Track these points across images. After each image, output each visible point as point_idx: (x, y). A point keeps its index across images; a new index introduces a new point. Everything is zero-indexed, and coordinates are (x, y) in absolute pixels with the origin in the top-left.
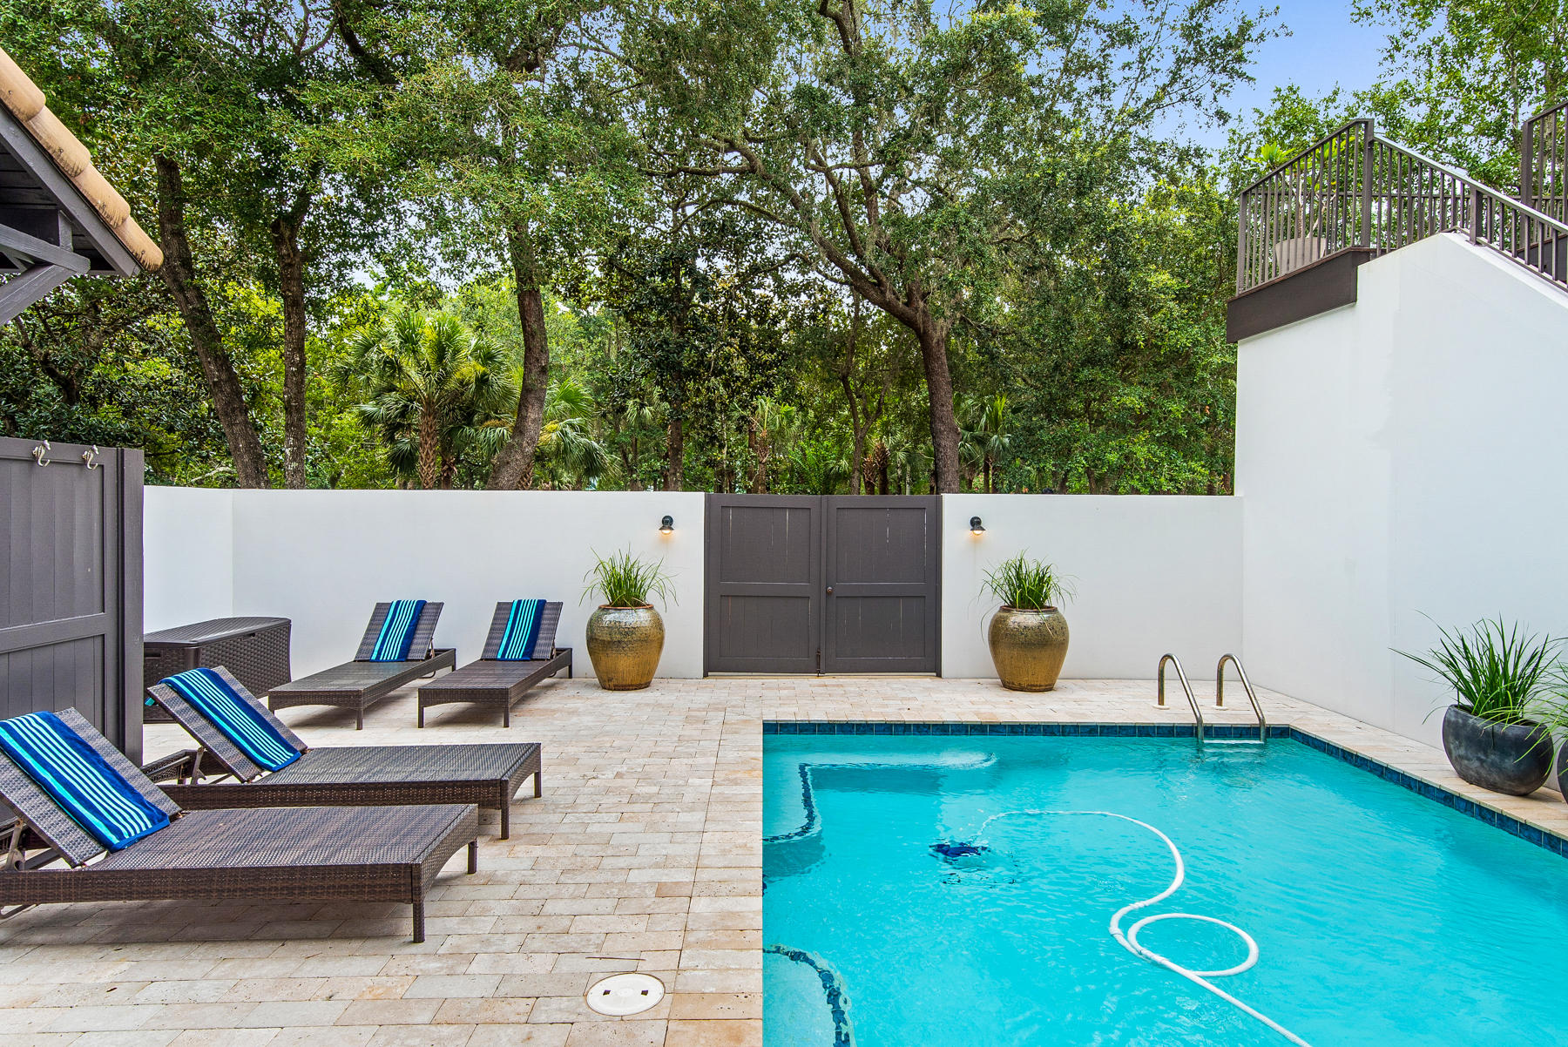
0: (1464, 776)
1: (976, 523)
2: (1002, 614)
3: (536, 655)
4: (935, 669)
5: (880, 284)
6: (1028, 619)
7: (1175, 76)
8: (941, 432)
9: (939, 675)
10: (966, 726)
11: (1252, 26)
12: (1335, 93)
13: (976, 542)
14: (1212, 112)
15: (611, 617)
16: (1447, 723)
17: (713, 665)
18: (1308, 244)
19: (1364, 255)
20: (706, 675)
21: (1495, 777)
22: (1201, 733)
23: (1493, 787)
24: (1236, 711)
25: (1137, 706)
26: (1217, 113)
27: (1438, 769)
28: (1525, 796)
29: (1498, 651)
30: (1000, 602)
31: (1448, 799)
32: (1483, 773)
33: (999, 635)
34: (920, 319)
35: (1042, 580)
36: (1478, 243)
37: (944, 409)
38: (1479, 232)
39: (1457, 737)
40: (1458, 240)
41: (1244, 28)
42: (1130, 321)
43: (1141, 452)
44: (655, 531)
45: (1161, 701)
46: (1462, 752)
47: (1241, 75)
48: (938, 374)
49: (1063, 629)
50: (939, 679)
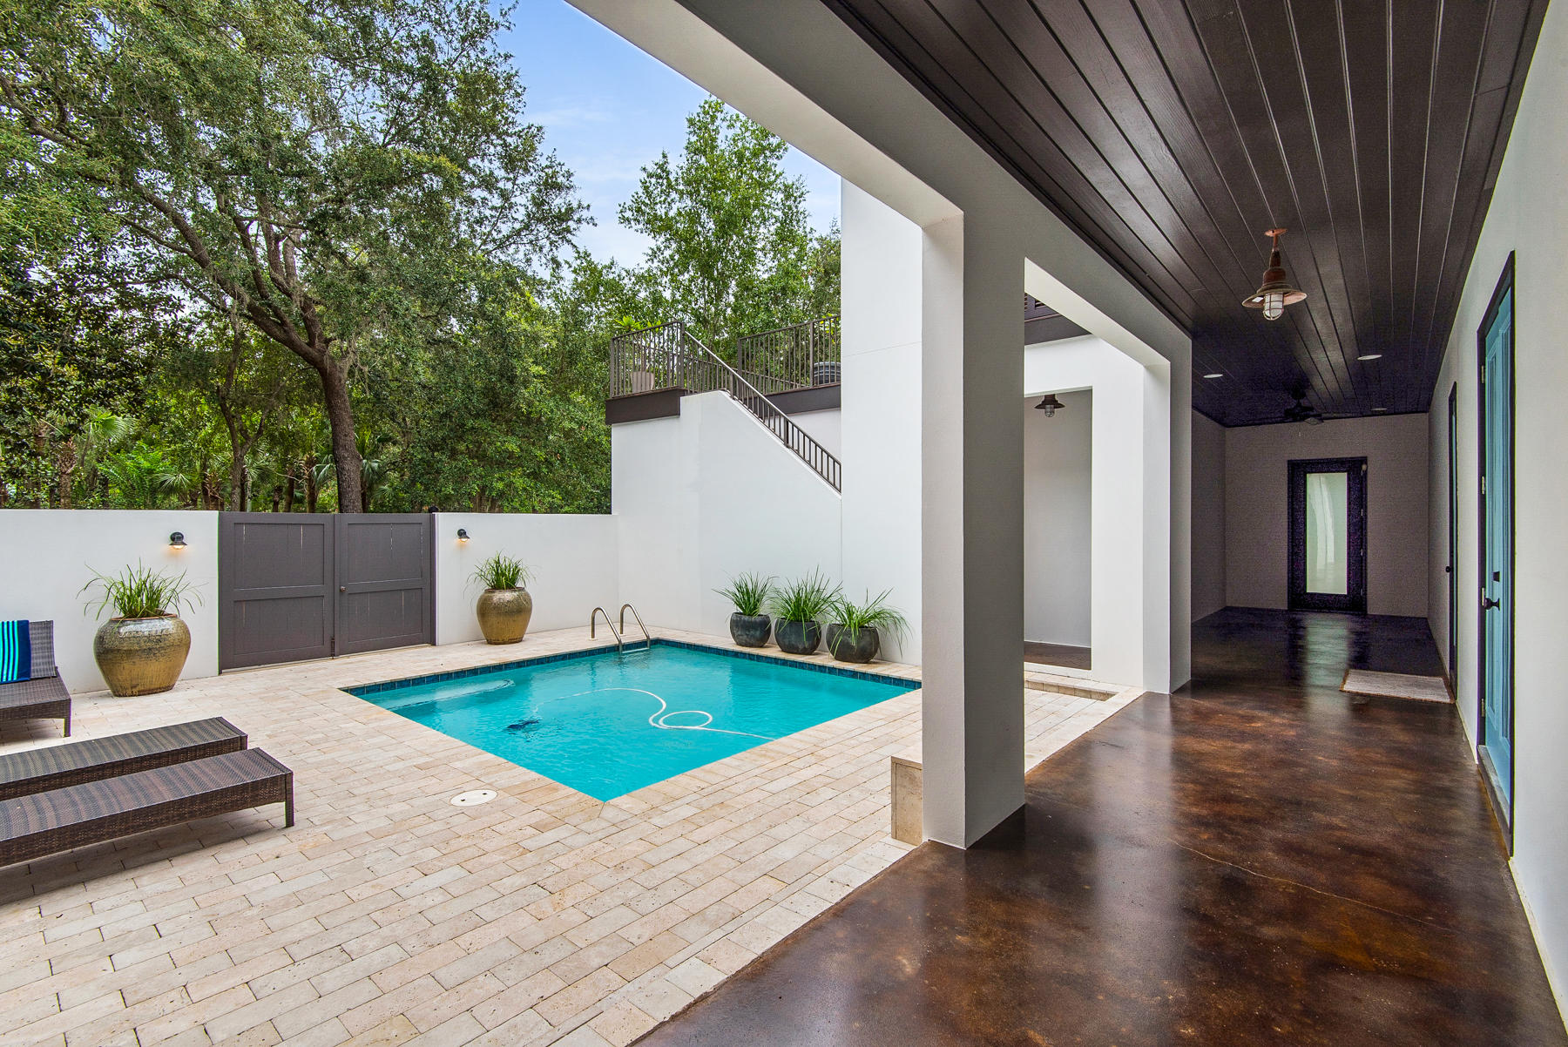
0: (739, 644)
1: (462, 534)
2: (487, 595)
3: (33, 675)
4: (432, 642)
5: (283, 323)
6: (508, 596)
7: (527, 227)
8: (345, 458)
9: (433, 643)
10: (489, 667)
11: (573, 211)
12: (612, 264)
13: (462, 547)
14: (549, 257)
15: (130, 628)
16: (732, 621)
17: (228, 661)
18: (643, 377)
19: (684, 392)
20: (220, 673)
21: (753, 641)
22: (621, 648)
23: (751, 646)
24: (632, 634)
25: (581, 641)
26: (552, 259)
27: (728, 643)
28: (762, 647)
29: (750, 587)
30: (484, 586)
31: (736, 654)
32: (748, 640)
33: (485, 610)
34: (327, 363)
35: (516, 572)
36: (734, 399)
37: (348, 438)
38: (735, 394)
39: (737, 626)
40: (726, 395)
41: (570, 210)
42: (515, 394)
43: (519, 482)
44: (166, 546)
45: (593, 636)
46: (739, 633)
47: (569, 242)
48: (341, 409)
49: (529, 601)
50: (434, 647)
